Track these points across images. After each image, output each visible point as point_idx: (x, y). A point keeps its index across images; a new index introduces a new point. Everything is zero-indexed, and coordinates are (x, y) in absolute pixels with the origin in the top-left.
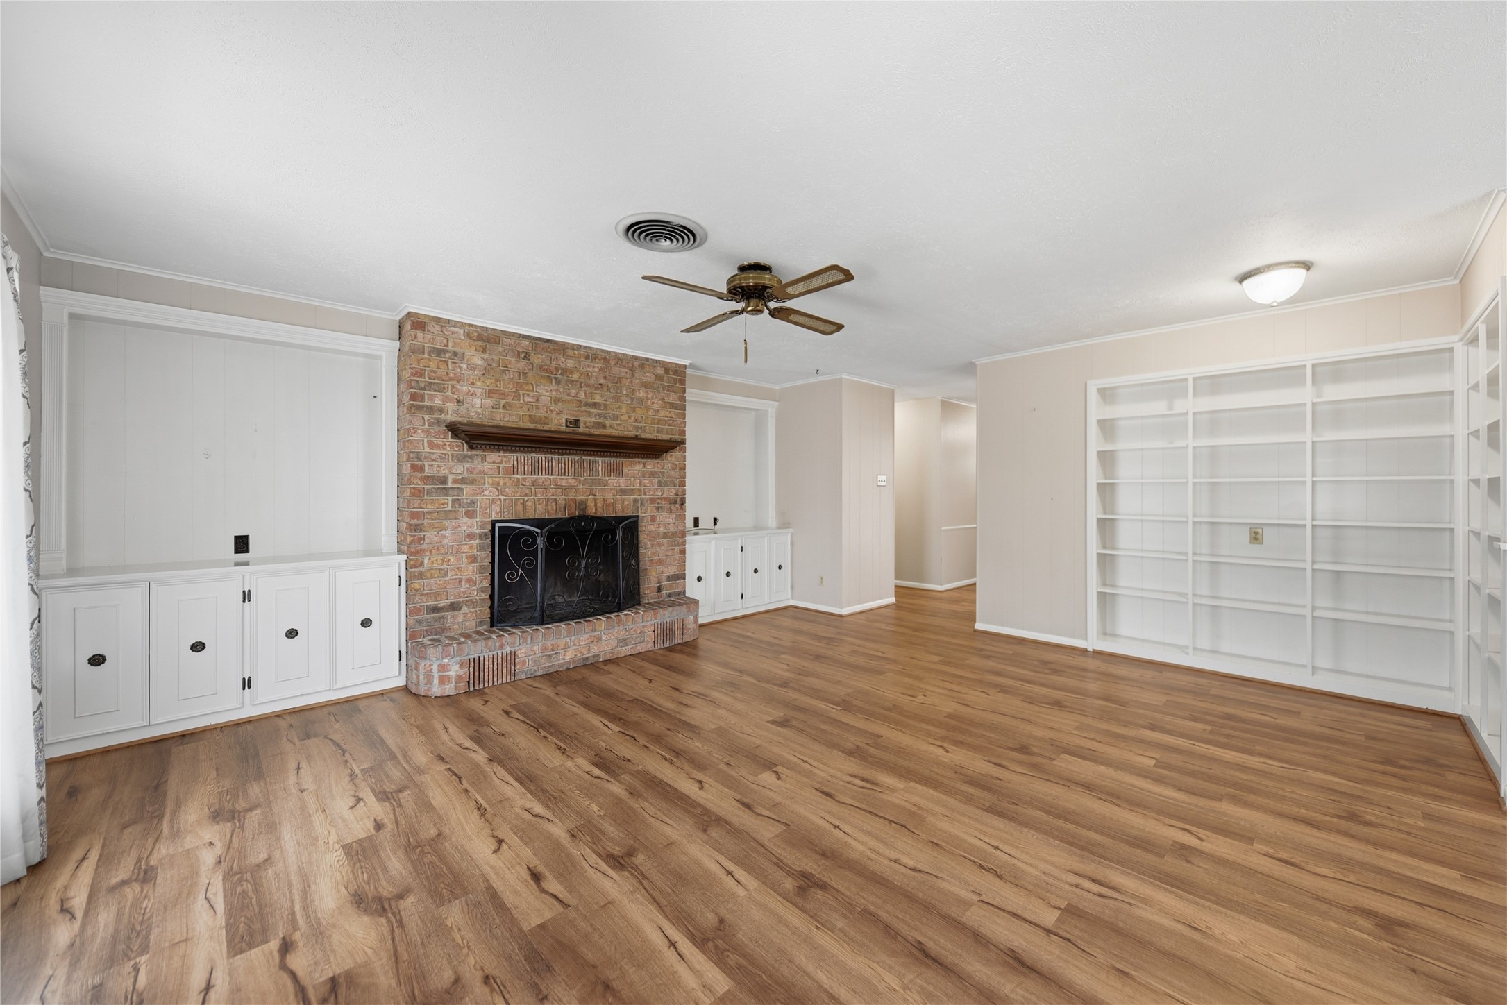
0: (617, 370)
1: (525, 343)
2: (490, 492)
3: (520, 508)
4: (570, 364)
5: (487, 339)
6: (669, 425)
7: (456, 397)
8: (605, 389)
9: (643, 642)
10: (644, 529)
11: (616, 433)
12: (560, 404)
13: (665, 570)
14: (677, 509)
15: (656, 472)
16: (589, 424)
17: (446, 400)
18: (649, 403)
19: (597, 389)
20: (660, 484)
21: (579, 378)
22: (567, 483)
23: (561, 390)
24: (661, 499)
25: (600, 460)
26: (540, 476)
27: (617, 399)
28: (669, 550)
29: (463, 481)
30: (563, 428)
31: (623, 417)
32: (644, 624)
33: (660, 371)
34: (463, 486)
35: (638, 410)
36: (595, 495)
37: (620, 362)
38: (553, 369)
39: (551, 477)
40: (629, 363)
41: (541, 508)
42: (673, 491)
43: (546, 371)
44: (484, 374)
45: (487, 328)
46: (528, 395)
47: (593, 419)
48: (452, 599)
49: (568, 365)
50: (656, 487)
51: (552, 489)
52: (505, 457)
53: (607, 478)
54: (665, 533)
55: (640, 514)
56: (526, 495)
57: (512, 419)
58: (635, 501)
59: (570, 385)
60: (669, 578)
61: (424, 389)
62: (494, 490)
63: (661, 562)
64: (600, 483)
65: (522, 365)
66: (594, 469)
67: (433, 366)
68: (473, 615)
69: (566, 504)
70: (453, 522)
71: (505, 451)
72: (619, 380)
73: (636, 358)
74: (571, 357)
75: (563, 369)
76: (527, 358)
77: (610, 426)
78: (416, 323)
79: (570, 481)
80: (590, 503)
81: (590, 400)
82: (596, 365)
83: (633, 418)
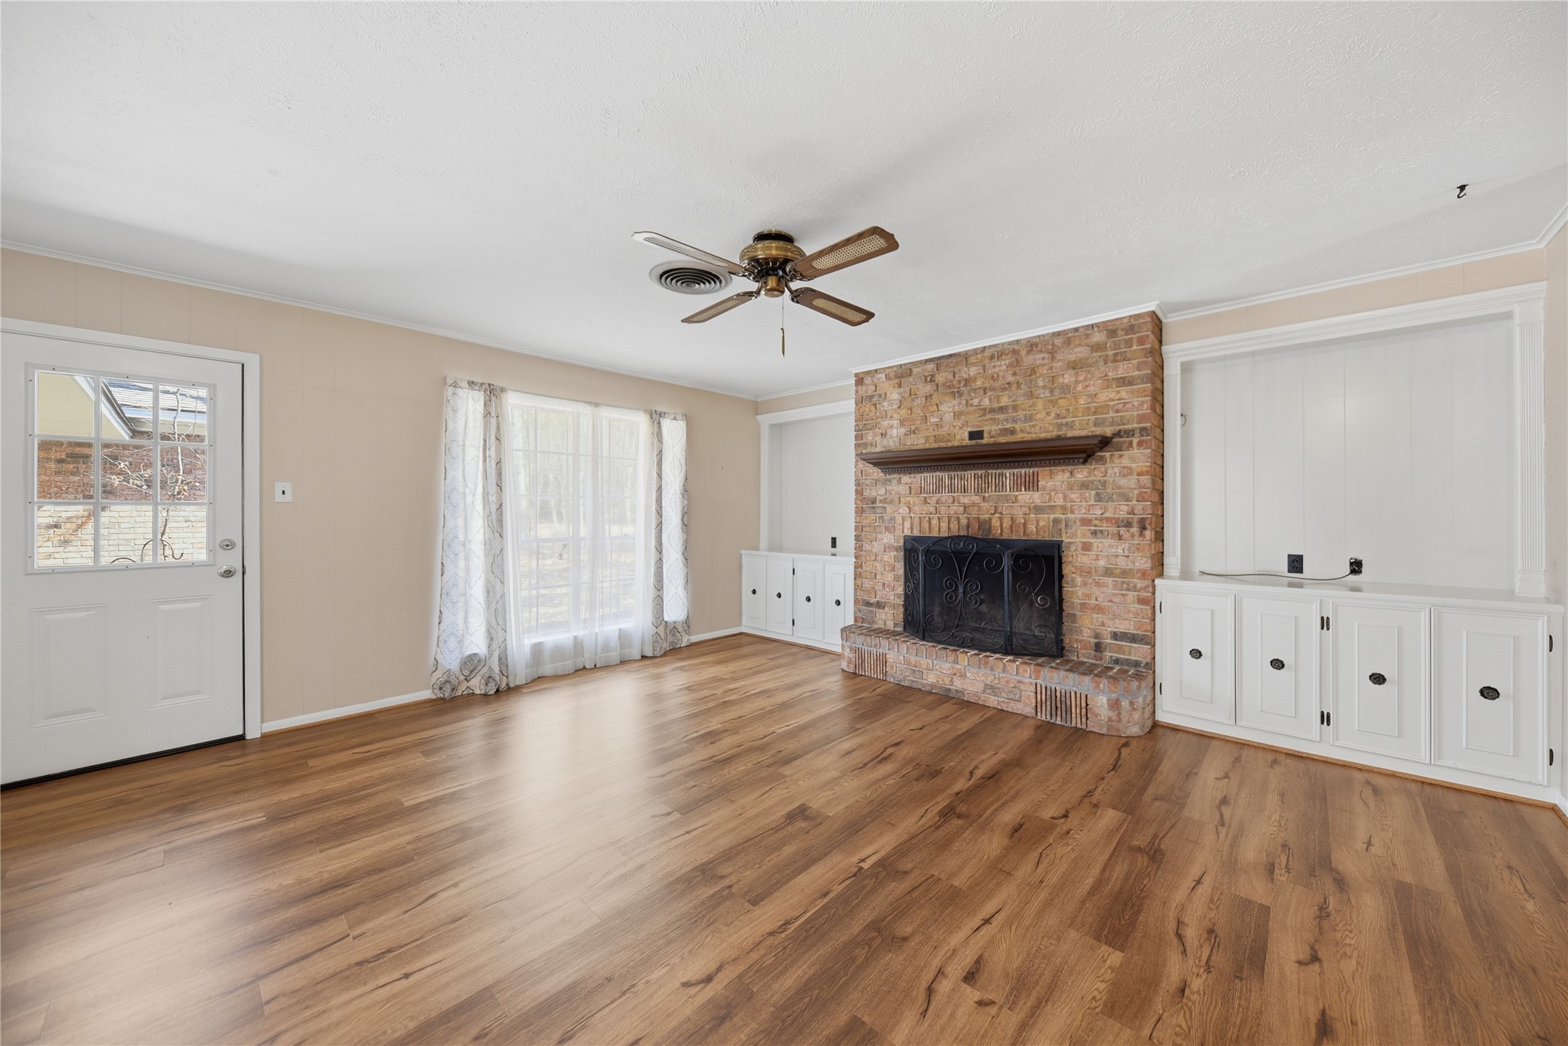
0: (1028, 360)
1: (931, 366)
2: (903, 510)
3: (926, 525)
4: (973, 371)
5: (902, 374)
6: (1117, 411)
7: (880, 431)
8: (1014, 387)
9: (1020, 701)
10: (1070, 559)
11: (1027, 437)
12: (963, 417)
13: (1108, 622)
14: (1133, 536)
15: (1092, 482)
16: (993, 432)
17: (875, 435)
18: (1080, 388)
19: (1005, 389)
20: (1099, 498)
21: (984, 384)
22: (970, 500)
23: (964, 402)
24: (1101, 520)
25: (1008, 472)
26: (944, 494)
27: (1031, 395)
28: (1115, 595)
29: (884, 501)
30: (967, 442)
31: (1038, 416)
32: (1018, 678)
33: (1098, 337)
34: (886, 506)
35: (1062, 402)
36: (1001, 513)
37: (1034, 348)
38: (955, 383)
39: (953, 494)
40: (1048, 344)
41: (944, 525)
42: (1125, 508)
43: (949, 387)
44: (899, 407)
45: (901, 365)
46: (933, 416)
47: (1000, 426)
48: (878, 598)
49: (972, 374)
50: (1092, 502)
51: (956, 508)
52: (915, 478)
53: (1017, 493)
54: (1107, 569)
55: (1066, 539)
56: (931, 513)
57: (919, 442)
58: (1056, 521)
59: (973, 395)
60: (1115, 636)
61: (861, 431)
62: (907, 508)
63: (1099, 609)
64: (1007, 499)
65: (928, 388)
66: (1001, 483)
67: (867, 410)
68: (890, 617)
69: (968, 523)
70: (879, 536)
71: (915, 473)
72: (1033, 371)
73: (1058, 334)
74: (974, 364)
75: (966, 380)
76: (932, 381)
77: (1021, 430)
78: (860, 380)
79: (973, 498)
80: (995, 523)
81: (996, 405)
82: (1003, 363)
83: (1053, 415)
